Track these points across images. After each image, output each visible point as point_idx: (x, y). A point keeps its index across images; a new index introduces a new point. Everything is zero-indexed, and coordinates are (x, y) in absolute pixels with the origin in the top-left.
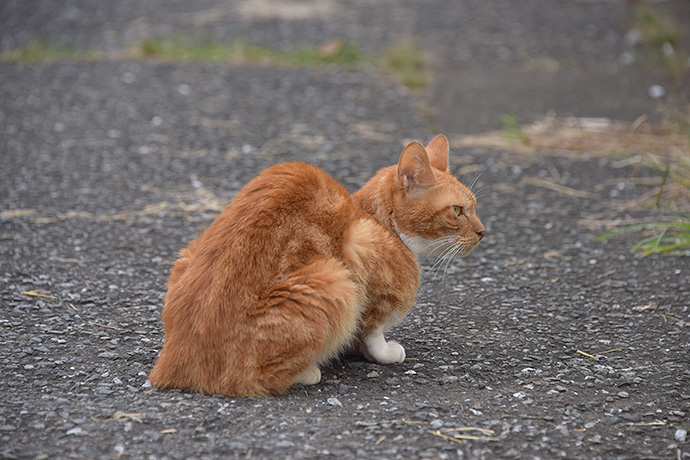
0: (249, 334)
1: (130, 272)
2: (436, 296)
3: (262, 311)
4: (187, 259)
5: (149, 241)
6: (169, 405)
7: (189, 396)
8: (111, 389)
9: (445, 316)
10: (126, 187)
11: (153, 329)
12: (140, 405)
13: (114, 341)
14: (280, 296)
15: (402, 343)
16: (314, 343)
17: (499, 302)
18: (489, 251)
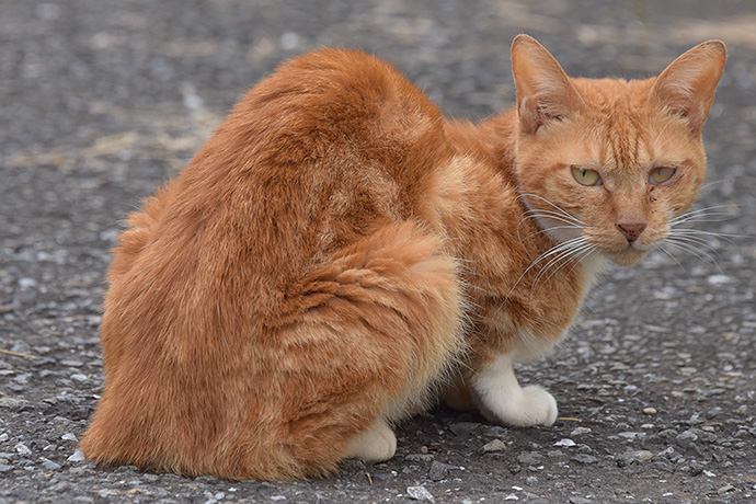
0: (267, 362)
1: (60, 256)
2: (621, 308)
3: (290, 319)
4: (145, 230)
5: (98, 202)
6: (113, 492)
7: (153, 478)
8: (10, 462)
9: (636, 342)
10: (63, 106)
11: (93, 358)
12: (59, 492)
13: (22, 378)
14: (321, 291)
15: (553, 389)
16: (384, 376)
17: (739, 320)
18: (728, 229)
